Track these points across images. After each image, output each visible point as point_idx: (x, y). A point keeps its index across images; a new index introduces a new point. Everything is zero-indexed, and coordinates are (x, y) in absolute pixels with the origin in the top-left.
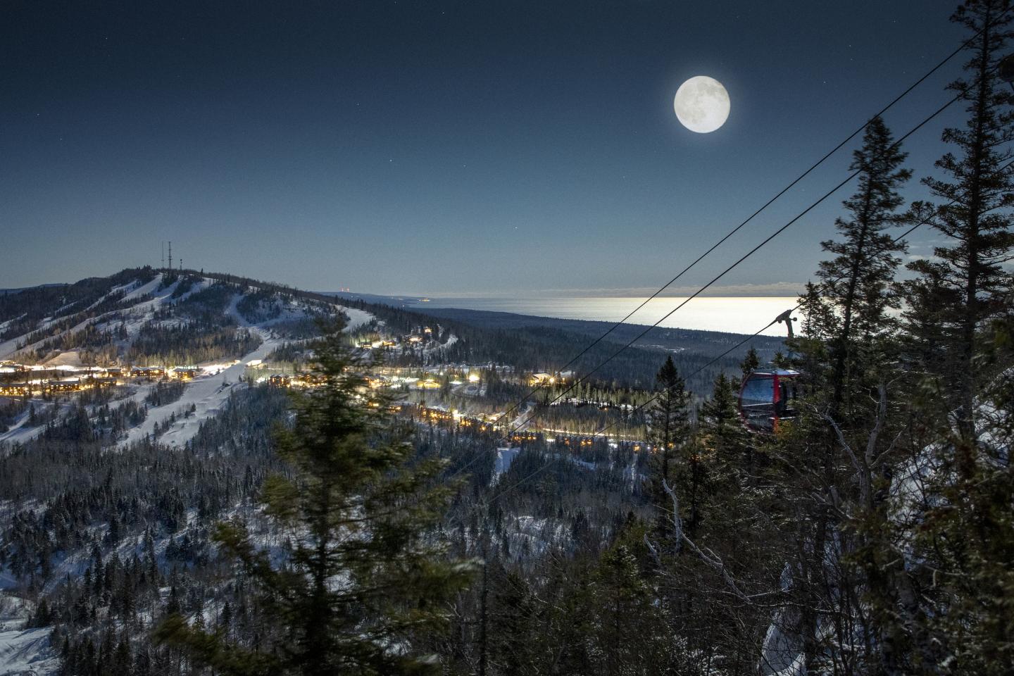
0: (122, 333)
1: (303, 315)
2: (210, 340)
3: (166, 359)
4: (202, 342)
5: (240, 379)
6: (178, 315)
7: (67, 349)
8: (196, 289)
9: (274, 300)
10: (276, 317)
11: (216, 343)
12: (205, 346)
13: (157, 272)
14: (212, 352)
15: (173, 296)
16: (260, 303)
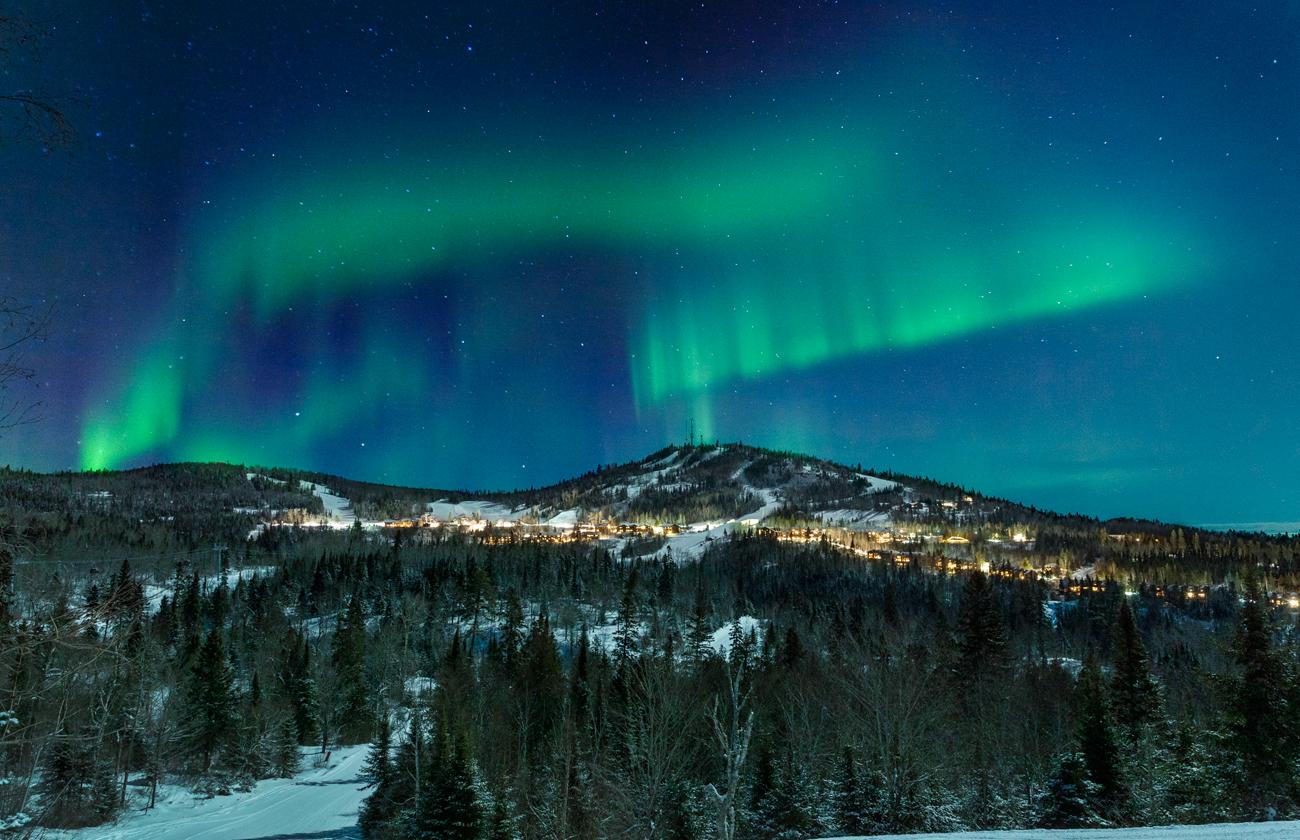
0: (623, 495)
1: (815, 480)
2: (706, 499)
3: (658, 518)
4: (697, 502)
5: (725, 532)
6: (683, 480)
7: (568, 509)
8: (707, 457)
9: (785, 465)
10: (786, 482)
11: (713, 502)
12: (701, 505)
13: (676, 449)
14: (707, 511)
15: (684, 466)
16: (770, 468)
